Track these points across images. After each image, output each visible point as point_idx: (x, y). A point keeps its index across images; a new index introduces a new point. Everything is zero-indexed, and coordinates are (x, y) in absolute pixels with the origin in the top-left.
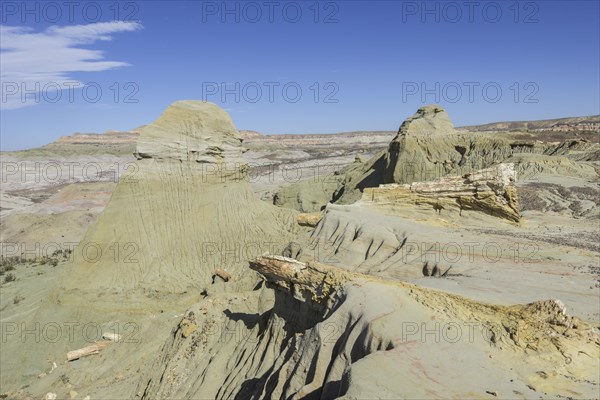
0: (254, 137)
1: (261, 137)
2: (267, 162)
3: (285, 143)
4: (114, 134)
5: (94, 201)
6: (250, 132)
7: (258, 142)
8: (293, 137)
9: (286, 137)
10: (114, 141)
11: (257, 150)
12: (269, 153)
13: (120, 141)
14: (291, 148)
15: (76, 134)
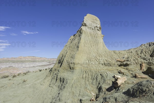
0: (46, 59)
1: (47, 59)
2: (49, 64)
3: (52, 60)
4: (13, 58)
5: (10, 71)
6: (45, 58)
7: (46, 60)
8: (54, 59)
9: (52, 59)
10: (13, 60)
11: (46, 61)
12: (49, 62)
13: (15, 59)
14: (53, 61)
15: (4, 58)
